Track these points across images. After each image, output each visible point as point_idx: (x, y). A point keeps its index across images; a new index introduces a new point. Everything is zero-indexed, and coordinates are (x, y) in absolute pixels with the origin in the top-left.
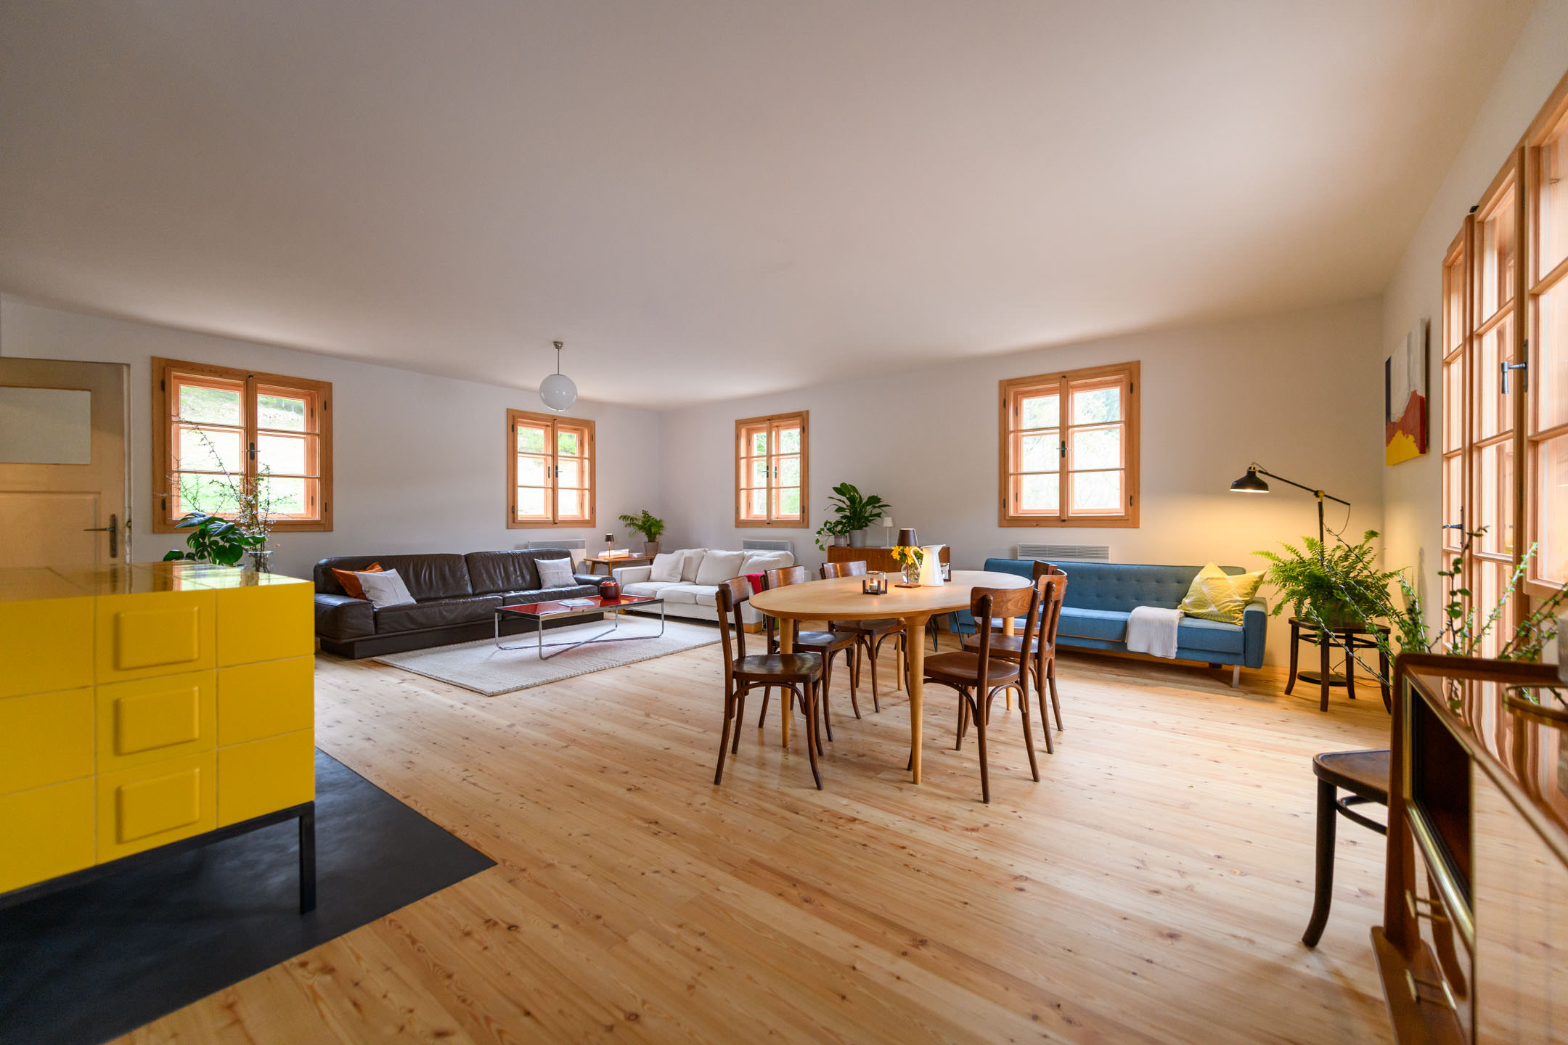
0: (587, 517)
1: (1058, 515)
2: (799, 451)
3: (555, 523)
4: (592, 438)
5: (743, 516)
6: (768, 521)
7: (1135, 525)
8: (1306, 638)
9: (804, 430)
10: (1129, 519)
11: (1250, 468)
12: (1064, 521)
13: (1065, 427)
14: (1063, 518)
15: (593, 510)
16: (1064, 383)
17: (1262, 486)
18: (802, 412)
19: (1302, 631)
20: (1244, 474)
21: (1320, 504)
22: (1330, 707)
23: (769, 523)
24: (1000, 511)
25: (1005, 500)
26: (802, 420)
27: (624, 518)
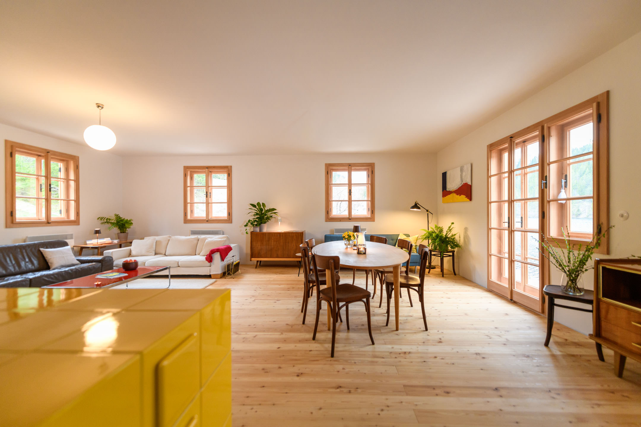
0: (72, 217)
1: (348, 217)
2: (226, 185)
3: (49, 223)
4: (77, 168)
5: (189, 217)
6: (207, 220)
7: (374, 221)
8: (434, 255)
9: (229, 175)
10: (371, 219)
11: (416, 202)
12: (350, 219)
13: (350, 184)
14: (350, 218)
15: (78, 214)
16: (350, 167)
17: (419, 208)
18: (228, 166)
19: (433, 253)
20: (414, 204)
21: (428, 214)
22: (444, 275)
23: (208, 221)
24: (326, 215)
25: (328, 211)
26: (228, 170)
27: (102, 218)
